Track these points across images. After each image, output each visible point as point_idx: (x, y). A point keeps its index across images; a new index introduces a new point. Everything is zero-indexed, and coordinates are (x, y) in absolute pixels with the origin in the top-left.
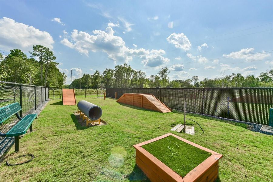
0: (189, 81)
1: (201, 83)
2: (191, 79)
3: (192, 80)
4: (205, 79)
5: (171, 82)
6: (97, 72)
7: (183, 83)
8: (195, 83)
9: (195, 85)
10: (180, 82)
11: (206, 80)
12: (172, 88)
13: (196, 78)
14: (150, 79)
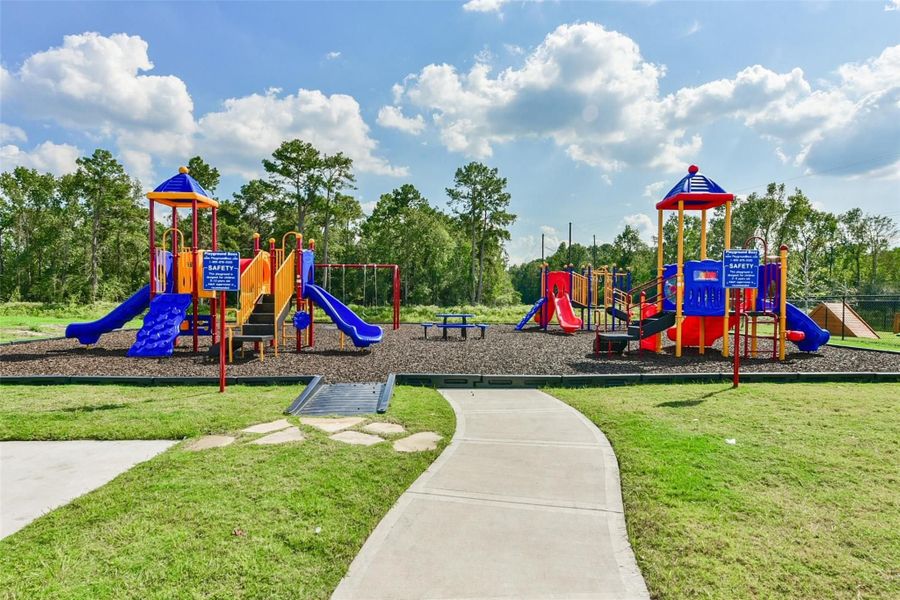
6: (628, 232)
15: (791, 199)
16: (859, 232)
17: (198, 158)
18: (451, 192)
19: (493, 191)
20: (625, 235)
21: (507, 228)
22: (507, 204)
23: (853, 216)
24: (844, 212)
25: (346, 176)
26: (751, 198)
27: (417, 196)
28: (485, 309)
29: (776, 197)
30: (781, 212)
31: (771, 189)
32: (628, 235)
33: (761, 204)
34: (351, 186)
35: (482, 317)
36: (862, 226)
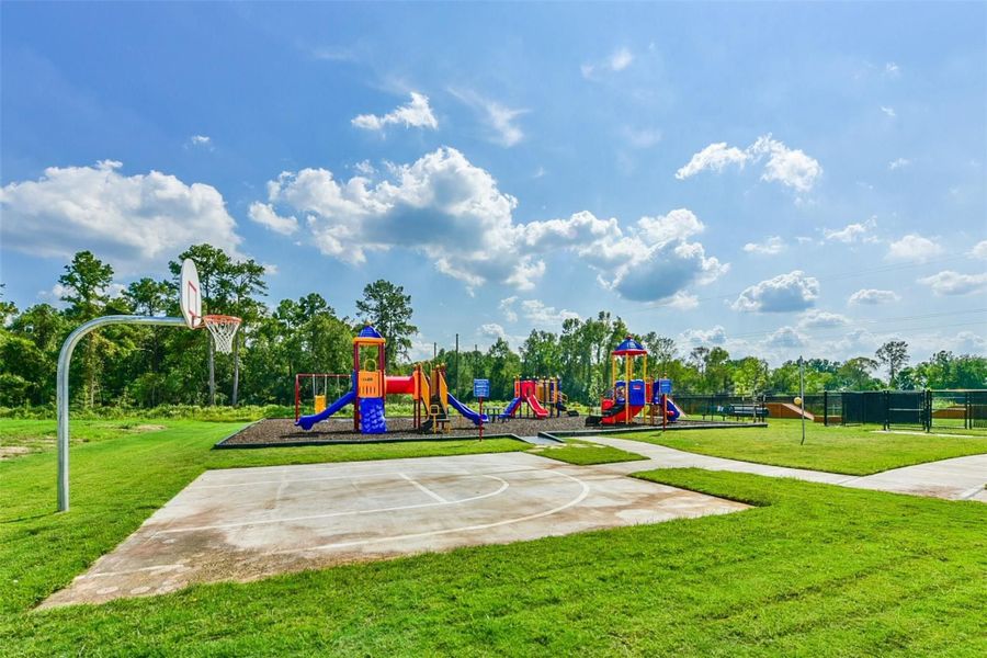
0: (865, 364)
1: (921, 372)
2: (872, 357)
3: (878, 360)
4: (942, 356)
5: (777, 370)
6: (500, 343)
7: (835, 374)
8: (892, 373)
9: (894, 383)
10: (821, 370)
11: (944, 360)
12: (783, 395)
13: (895, 351)
14: (687, 360)
15: (615, 324)
16: (654, 348)
17: (88, 253)
18: (360, 304)
19: (397, 305)
20: (498, 345)
21: (409, 337)
22: (409, 317)
23: (651, 336)
24: (645, 334)
25: (258, 283)
26: (589, 321)
27: (323, 304)
28: (396, 405)
29: (605, 322)
30: (608, 333)
31: (602, 315)
32: (500, 345)
33: (595, 327)
34: (261, 292)
35: (395, 413)
36: (657, 345)
